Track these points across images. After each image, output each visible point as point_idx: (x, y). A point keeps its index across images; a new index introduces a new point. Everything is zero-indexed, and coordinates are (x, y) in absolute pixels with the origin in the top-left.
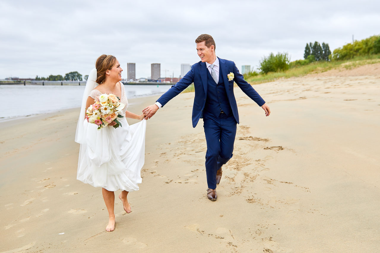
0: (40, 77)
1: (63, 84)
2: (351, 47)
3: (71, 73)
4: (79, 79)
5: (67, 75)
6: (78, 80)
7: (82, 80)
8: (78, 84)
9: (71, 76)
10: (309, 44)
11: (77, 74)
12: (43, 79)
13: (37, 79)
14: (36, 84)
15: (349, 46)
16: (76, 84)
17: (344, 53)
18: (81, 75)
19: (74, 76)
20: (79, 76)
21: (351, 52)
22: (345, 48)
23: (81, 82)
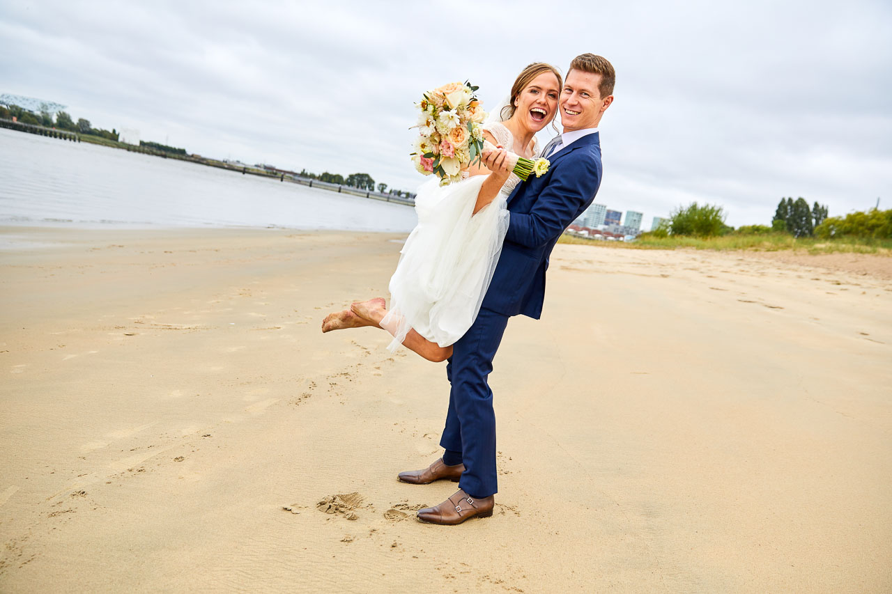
0: (309, 172)
1: (342, 190)
2: (862, 219)
3: (358, 175)
4: (369, 187)
5: (352, 177)
6: (367, 188)
7: (373, 190)
8: (366, 195)
9: (357, 179)
10: (787, 200)
11: (367, 179)
12: (313, 176)
13: (303, 175)
14: (299, 182)
15: (858, 217)
16: (362, 195)
17: (845, 228)
18: (374, 182)
19: (363, 181)
20: (370, 182)
21: (861, 228)
22: (851, 218)
23: (371, 192)
